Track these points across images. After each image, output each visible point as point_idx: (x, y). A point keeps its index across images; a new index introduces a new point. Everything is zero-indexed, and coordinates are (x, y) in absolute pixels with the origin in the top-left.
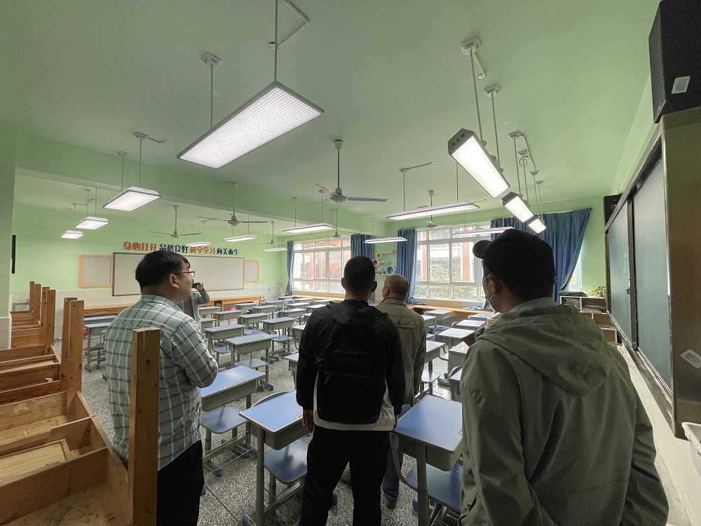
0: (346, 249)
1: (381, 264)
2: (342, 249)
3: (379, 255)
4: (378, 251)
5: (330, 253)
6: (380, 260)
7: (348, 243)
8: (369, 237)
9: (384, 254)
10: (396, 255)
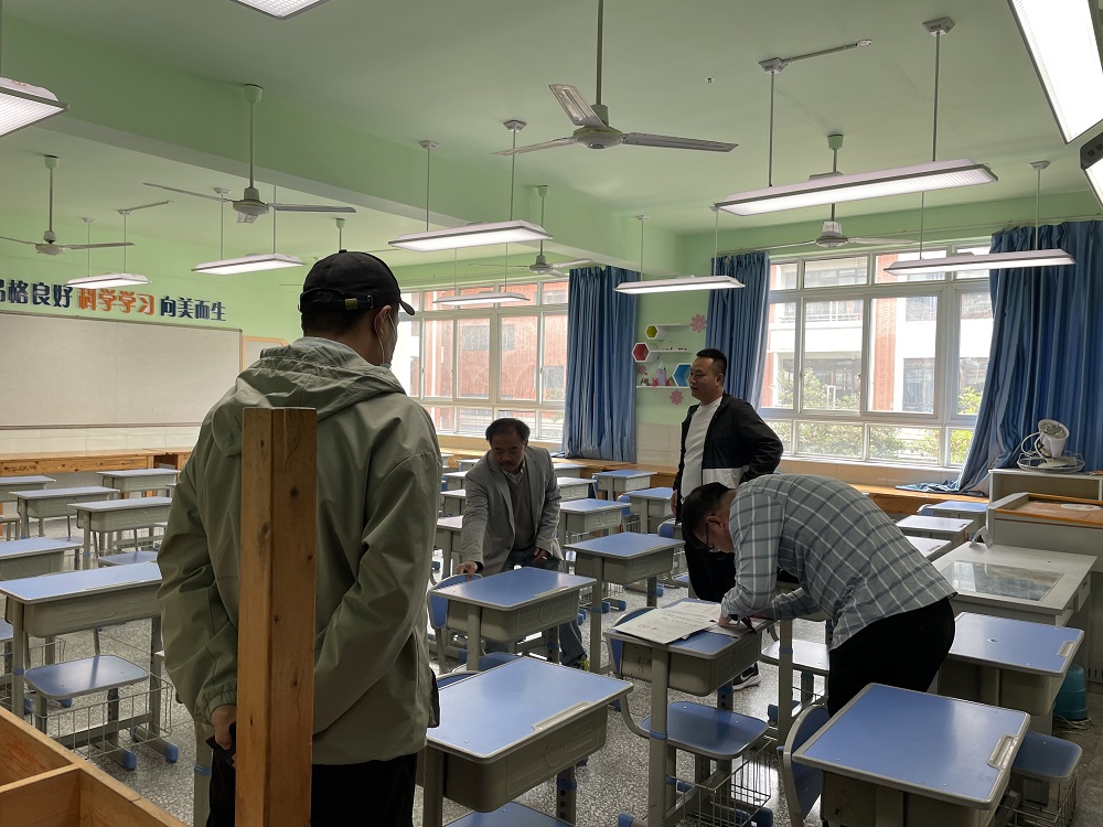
0: (552, 310)
1: (658, 357)
2: (540, 311)
3: (653, 331)
4: (649, 319)
5: (505, 322)
6: (655, 345)
7: (560, 293)
8: (625, 275)
9: (667, 328)
10: (704, 332)
